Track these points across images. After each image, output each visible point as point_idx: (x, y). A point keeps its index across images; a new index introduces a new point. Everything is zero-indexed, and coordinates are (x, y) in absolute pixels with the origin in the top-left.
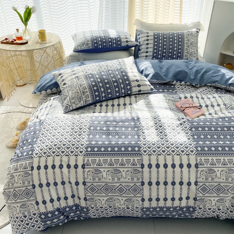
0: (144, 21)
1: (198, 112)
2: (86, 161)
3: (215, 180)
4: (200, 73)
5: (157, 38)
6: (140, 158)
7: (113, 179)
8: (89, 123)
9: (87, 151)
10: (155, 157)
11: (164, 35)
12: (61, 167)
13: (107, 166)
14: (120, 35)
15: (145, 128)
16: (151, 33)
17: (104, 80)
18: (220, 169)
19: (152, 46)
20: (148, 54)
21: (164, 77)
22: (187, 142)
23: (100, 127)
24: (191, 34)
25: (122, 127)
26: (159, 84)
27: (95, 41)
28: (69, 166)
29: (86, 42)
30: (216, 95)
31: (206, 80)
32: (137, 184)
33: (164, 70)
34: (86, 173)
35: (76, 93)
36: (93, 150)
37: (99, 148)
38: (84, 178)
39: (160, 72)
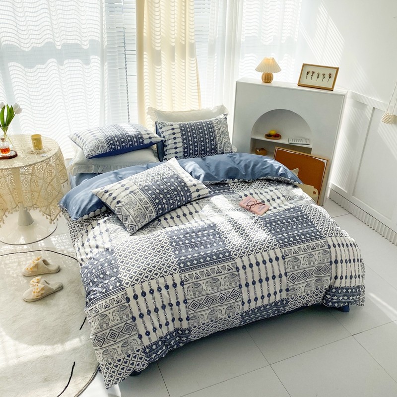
0: (159, 108)
1: (264, 208)
2: (183, 278)
3: (301, 267)
4: (249, 167)
5: (184, 130)
6: (233, 262)
7: (213, 289)
8: (168, 239)
9: (181, 267)
10: (246, 258)
11: (191, 126)
12: (159, 289)
13: (205, 278)
14: (139, 130)
15: (225, 233)
16: (176, 125)
17: (163, 191)
18: (303, 256)
19: (180, 140)
20: (177, 150)
21: (216, 177)
22: (268, 238)
23: (181, 241)
24: (221, 122)
25: (204, 236)
26: (212, 184)
27: (112, 142)
28: (167, 287)
29: (100, 145)
30: (271, 188)
31: (257, 174)
32: (236, 289)
33: (213, 168)
34: (186, 290)
35: (139, 210)
36: (186, 265)
37: (191, 261)
38: (185, 296)
39: (209, 172)
